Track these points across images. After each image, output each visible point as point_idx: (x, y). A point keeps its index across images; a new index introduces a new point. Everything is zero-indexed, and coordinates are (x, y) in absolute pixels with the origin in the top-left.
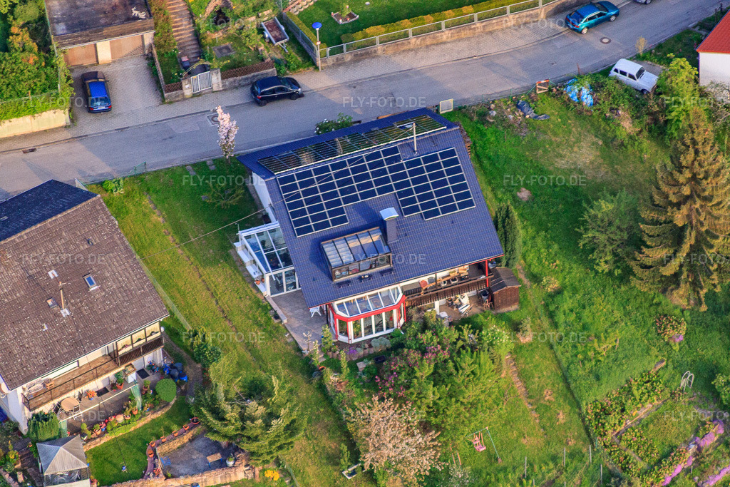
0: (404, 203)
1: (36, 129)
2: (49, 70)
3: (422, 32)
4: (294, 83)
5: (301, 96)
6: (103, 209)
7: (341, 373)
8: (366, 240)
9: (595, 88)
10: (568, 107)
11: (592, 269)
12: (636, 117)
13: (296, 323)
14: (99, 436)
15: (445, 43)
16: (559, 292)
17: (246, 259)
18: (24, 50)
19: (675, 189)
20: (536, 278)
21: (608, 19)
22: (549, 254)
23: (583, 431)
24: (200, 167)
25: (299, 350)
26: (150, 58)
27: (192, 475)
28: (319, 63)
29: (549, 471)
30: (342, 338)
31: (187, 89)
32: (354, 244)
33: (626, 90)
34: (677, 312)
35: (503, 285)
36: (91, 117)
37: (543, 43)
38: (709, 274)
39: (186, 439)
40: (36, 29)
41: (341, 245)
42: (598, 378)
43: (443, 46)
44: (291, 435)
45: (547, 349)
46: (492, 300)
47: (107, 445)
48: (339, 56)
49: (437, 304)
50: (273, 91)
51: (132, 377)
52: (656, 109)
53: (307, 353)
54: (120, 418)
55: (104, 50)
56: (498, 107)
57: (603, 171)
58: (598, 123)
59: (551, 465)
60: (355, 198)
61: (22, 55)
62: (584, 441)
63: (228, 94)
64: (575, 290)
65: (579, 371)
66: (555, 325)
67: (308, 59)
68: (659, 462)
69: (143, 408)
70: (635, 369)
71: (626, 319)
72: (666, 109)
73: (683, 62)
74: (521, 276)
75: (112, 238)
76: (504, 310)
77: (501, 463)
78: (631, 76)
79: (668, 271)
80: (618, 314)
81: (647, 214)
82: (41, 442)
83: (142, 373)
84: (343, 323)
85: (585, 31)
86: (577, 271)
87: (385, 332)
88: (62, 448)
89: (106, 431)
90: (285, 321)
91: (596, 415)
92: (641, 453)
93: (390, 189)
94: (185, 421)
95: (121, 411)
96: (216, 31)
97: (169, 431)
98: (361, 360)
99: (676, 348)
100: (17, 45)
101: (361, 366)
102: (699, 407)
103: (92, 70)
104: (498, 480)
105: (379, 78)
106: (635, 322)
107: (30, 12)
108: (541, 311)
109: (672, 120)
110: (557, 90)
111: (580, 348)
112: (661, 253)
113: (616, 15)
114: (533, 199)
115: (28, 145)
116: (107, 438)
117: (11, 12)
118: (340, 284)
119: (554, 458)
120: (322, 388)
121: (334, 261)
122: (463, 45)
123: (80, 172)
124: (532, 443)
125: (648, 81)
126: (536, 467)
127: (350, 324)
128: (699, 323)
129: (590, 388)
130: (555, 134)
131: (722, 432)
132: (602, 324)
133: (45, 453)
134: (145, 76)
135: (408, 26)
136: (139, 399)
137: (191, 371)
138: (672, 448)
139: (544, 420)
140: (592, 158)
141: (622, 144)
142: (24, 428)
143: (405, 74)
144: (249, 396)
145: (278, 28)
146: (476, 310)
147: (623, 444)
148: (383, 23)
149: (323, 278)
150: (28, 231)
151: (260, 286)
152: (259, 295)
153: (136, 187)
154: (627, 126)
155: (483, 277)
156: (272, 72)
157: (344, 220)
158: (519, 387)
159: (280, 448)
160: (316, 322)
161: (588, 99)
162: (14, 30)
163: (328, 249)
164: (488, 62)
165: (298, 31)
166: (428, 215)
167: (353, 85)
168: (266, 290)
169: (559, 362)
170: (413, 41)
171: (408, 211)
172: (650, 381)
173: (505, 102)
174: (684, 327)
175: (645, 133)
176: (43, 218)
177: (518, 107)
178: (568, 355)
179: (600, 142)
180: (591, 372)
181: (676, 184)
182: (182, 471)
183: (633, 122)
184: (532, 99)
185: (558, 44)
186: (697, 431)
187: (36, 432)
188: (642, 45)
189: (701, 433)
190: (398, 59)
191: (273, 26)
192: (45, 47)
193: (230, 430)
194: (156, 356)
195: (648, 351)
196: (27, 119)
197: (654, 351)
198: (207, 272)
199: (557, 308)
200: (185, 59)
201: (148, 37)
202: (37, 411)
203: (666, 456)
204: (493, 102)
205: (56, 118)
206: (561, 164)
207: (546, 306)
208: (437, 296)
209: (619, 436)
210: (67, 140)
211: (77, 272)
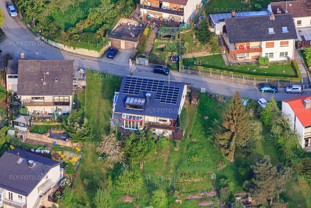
3: (215, 73)
4: (167, 71)
5: (167, 74)
8: (139, 101)
9: (249, 102)
14: (39, 122)
16: (195, 143)
22: (200, 133)
28: (180, 70)
30: (123, 126)
31: (137, 61)
32: (136, 100)
33: (257, 105)
37: (249, 90)
41: (132, 99)
45: (180, 154)
46: (173, 136)
48: (187, 70)
50: (159, 70)
51: (60, 113)
54: (48, 120)
55: (123, 44)
60: (145, 89)
66: (187, 149)
68: (189, 192)
69: (56, 120)
76: (176, 141)
78: (262, 103)
80: (208, 155)
83: (64, 114)
85: (263, 92)
87: (135, 129)
88: (23, 116)
89: (42, 122)
90: (112, 118)
93: (155, 91)
96: (158, 52)
99: (219, 170)
100: (97, 33)
101: (122, 134)
102: (214, 186)
103: (117, 49)
106: (212, 159)
108: (186, 145)
113: (276, 92)
114: (208, 119)
117: (103, 25)
118: (126, 109)
121: (127, 102)
129: (184, 167)
131: (215, 194)
135: (211, 70)
136: (56, 117)
138: (196, 191)
139: (166, 170)
149: (123, 106)
155: (172, 126)
161: (245, 104)
162: (100, 29)
163: (128, 99)
166: (161, 101)
167: (185, 78)
169: (181, 158)
173: (222, 96)
174: (225, 166)
177: (224, 99)
180: (188, 164)
183: (253, 114)
189: (208, 191)
191: (175, 57)
196: (87, 50)
198: (102, 100)
199: (191, 146)
200: (144, 55)
201: (136, 44)
203: (193, 192)
205: (95, 53)
207: (189, 144)
208: (157, 127)
210: (95, 61)
211: (54, 76)
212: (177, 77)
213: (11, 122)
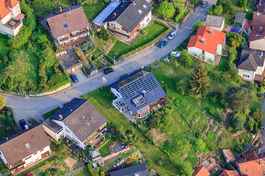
0: (145, 89)
1: (65, 88)
2: (65, 76)
3: (132, 54)
4: (111, 68)
5: (113, 71)
6: (90, 102)
7: (141, 124)
8: (140, 98)
9: (169, 58)
10: (165, 63)
11: (180, 94)
12: (178, 63)
13: (129, 117)
14: (99, 147)
15: (137, 55)
16: (175, 100)
17: (115, 106)
18: (59, 73)
20: (171, 98)
21: (166, 44)
22: (171, 93)
23: (188, 126)
24: (100, 89)
25: (131, 122)
26: (82, 69)
27: (120, 151)
28: (115, 64)
29: (184, 135)
30: (139, 118)
31: (92, 74)
32: (138, 99)
33: (175, 58)
34: (198, 99)
35: (166, 101)
36: (74, 83)
37: (155, 51)
38: (205, 91)
39: (116, 144)
40: (59, 68)
41: (136, 100)
42: (188, 115)
43: (136, 56)
44: (138, 139)
45: (177, 111)
46: (164, 104)
47: (101, 148)
48: (118, 61)
49: (154, 107)
50: (109, 71)
51: (101, 134)
52: (183, 60)
53: (133, 122)
54: (102, 143)
55: (73, 69)
56: (152, 66)
57: (176, 74)
58: (172, 65)
59: (185, 134)
60: (136, 90)
61: (59, 74)
62: (189, 128)
63: (100, 73)
64: (178, 99)
65: (184, 115)
66: (177, 106)
67: (112, 63)
68: (204, 129)
69: (106, 140)
70: (194, 112)
71: (189, 102)
72: (185, 60)
73: (186, 50)
74: (168, 98)
75: (93, 107)
76: (166, 105)
77: (175, 136)
78: (175, 55)
79: (197, 92)
80: (187, 102)
81: (191, 81)
82: (89, 151)
83: (103, 133)
84: (139, 115)
85: (162, 47)
86: (177, 95)
87: (147, 115)
88: (94, 151)
89: (100, 146)
90: (127, 117)
91: (190, 122)
92: (200, 128)
93: (142, 87)
94: (114, 141)
95: (102, 141)
96: (93, 61)
97: (112, 143)
98: (144, 121)
99: (200, 106)
100: (57, 72)
101: (144, 122)
102: (207, 117)
103: (71, 74)
104: (176, 139)
105: (127, 64)
106: (191, 103)
107: (57, 65)
108: (173, 104)
109: (186, 62)
110: (162, 60)
111: (183, 110)
112: (195, 89)
114: (165, 82)
115: (64, 91)
117: (54, 65)
118: (137, 107)
119: (185, 133)
120: (138, 128)
121: (136, 103)
122: (140, 54)
123: (77, 95)
124: (179, 130)
125: (178, 55)
126: (182, 135)
127: (141, 115)
128: (203, 100)
129: (187, 117)
130: (165, 69)
131: (213, 120)
132: (185, 105)
133: (91, 153)
134: (82, 73)
135: (129, 53)
136: (105, 138)
137: (112, 130)
138: (205, 126)
139: (180, 125)
140: (173, 72)
141: (177, 68)
142: (84, 149)
143: (132, 63)
144: (127, 133)
145: (105, 58)
146: (161, 107)
147: (196, 127)
148: (125, 53)
149: (134, 107)
150: (77, 109)
151: (120, 111)
152: (120, 112)
153: (89, 96)
154: (177, 64)
155: (162, 100)
156: (106, 67)
157: (135, 94)
159: (136, 142)
160: (133, 116)
161: (168, 61)
162: (55, 69)
163: (134, 101)
164: (146, 57)
165: (109, 58)
166: (150, 90)
167: (123, 67)
168: (121, 111)
169: (180, 114)
170: (131, 56)
171: (146, 90)
172: (197, 113)
173: (153, 64)
174: (200, 102)
175: (181, 65)
176: (79, 106)
177: (156, 65)
178: (181, 112)
179: (173, 69)
180: (186, 114)
182: (117, 151)
183: (178, 64)
184: (158, 63)
185: (158, 51)
186: (208, 122)
187: (88, 149)
188: (175, 48)
189: (209, 122)
190: (129, 60)
191: (104, 58)
192: (62, 71)
193: (126, 141)
194: (106, 129)
195: (195, 108)
196: (63, 86)
197: (196, 108)
198: (108, 110)
199: (176, 103)
200: (89, 68)
201: (81, 65)
202: (87, 145)
203: (205, 127)
204: (151, 65)
205: (68, 85)
206: (168, 74)
207: (174, 103)
209: (195, 125)
210: (72, 89)
211: (88, 116)
213: (87, 159)
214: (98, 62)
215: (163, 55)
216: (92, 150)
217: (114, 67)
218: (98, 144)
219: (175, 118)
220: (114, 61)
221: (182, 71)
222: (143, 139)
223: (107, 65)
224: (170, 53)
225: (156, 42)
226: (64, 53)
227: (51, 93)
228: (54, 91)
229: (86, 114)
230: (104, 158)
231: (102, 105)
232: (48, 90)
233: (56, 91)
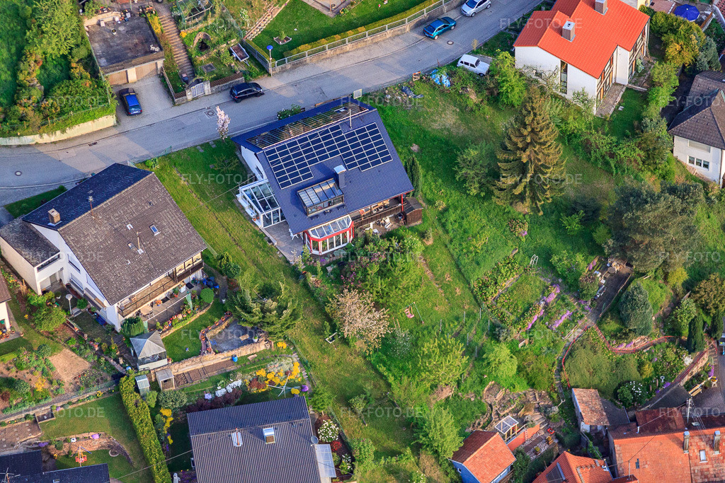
0: (347, 161)
1: (95, 129)
2: (100, 90)
3: (334, 46)
4: (257, 86)
5: (263, 94)
6: (157, 181)
7: (317, 274)
8: (326, 188)
9: (451, 75)
10: (434, 88)
11: (465, 193)
12: (479, 92)
13: (283, 245)
14: (168, 330)
15: (348, 52)
16: (446, 210)
17: (245, 205)
18: (81, 78)
19: (521, 139)
20: (431, 202)
21: (450, 29)
22: (436, 186)
23: (472, 298)
24: (205, 146)
25: (288, 262)
26: (162, 77)
27: (232, 350)
28: (271, 71)
29: (455, 326)
30: (315, 252)
31: (189, 95)
32: (318, 190)
33: (470, 75)
34: (521, 216)
35: (412, 209)
36: (129, 119)
37: (410, 47)
38: (544, 191)
39: (223, 326)
40: (86, 63)
41: (310, 192)
42: (478, 264)
43: (347, 54)
44: (295, 319)
45: (443, 247)
46: (405, 219)
47: (173, 334)
48: (283, 66)
49: (371, 224)
50: (245, 92)
51: (183, 289)
52: (492, 85)
53: (293, 263)
54: (180, 317)
55: (132, 73)
56: (390, 92)
57: (462, 128)
58: (454, 97)
59: (456, 323)
60: (315, 161)
61: (82, 81)
62: (474, 305)
63: (215, 96)
64: (456, 208)
65: (465, 261)
66: (447, 232)
67: (264, 70)
68: (523, 315)
69: (193, 308)
70: (500, 256)
71: (489, 224)
72: (498, 85)
73: (507, 54)
74: (421, 201)
75: (165, 199)
76: (413, 224)
77: (424, 324)
78: (472, 65)
79: (517, 191)
80: (484, 221)
81: (501, 156)
82: (133, 337)
83: (189, 286)
84: (316, 242)
85: (436, 38)
86: (456, 196)
87: (342, 246)
88: (148, 340)
89: (172, 326)
90: (276, 244)
91: (480, 288)
92: (511, 310)
93: (337, 153)
94: (221, 315)
95: (180, 312)
96: (202, 55)
97: (213, 323)
98: (329, 265)
99: (524, 240)
100: (77, 75)
101: (329, 269)
102: (542, 276)
103: (125, 87)
104: (424, 335)
105: (310, 78)
106: (495, 225)
107: (82, 52)
108: (436, 223)
109: (503, 92)
110: (426, 78)
111: (464, 245)
113: (455, 26)
114: (421, 150)
115: (91, 140)
116: (173, 330)
117: (70, 53)
118: (312, 218)
119: (457, 318)
120: (306, 285)
121: (307, 203)
122: (360, 52)
123: (128, 155)
124: (441, 309)
125: (483, 68)
126: (447, 325)
127: (320, 243)
128: (535, 222)
129: (474, 271)
130: (429, 107)
131: (559, 291)
132: (475, 229)
133: (137, 345)
134: (159, 88)
135: (324, 43)
136: (190, 303)
137: (221, 281)
138: (530, 305)
139: (448, 294)
140: (454, 120)
141: (472, 110)
142: (118, 328)
143: (327, 74)
144: (264, 296)
145: (242, 50)
146: (395, 226)
147: (499, 305)
148: (309, 42)
149: (300, 214)
150: (110, 199)
151: (256, 222)
152: (256, 228)
153: (167, 163)
154: (473, 98)
155: (400, 205)
156: (241, 80)
157: (310, 175)
158: (429, 274)
159: (288, 328)
160: (296, 243)
161: (446, 83)
162: (74, 65)
163: (303, 195)
164: (378, 62)
165: (254, 51)
166: (363, 168)
167: (295, 84)
168: (260, 224)
169: (452, 256)
170: (329, 52)
171: (350, 166)
172: (509, 262)
173: (394, 88)
174: (527, 226)
175: (485, 102)
176: (119, 191)
177: (402, 91)
178: (457, 250)
179: (458, 110)
180: (473, 260)
181: (522, 135)
182: (224, 348)
183: (477, 95)
184: (411, 85)
185: (421, 47)
186: (543, 293)
187: (130, 331)
188: (475, 44)
189: (546, 294)
190: (320, 65)
191: (238, 50)
192: (95, 75)
193: (256, 319)
194: (199, 274)
195: (506, 244)
196: (90, 123)
197: (510, 243)
198: (220, 215)
199: (446, 220)
200: (184, 75)
201: (160, 63)
202: (127, 317)
203: (527, 310)
204: (386, 89)
205: (108, 121)
206: (436, 126)
207: (439, 220)
208: (372, 220)
209: (496, 300)
210: (116, 135)
211: (145, 224)
212: (280, 88)
213: (121, 361)
214: (218, 59)
215: (434, 63)
216: (141, 335)
217: (266, 83)
218: (167, 318)
219: (432, 268)
220: (270, 64)
221: (485, 120)
222: (315, 321)
223: (244, 73)
224: (459, 59)
225: (420, 18)
226: (111, 19)
227: (46, 138)
228: (58, 136)
229: (136, 218)
230: (177, 366)
231: (203, 196)
232: (39, 129)
233: (64, 137)
